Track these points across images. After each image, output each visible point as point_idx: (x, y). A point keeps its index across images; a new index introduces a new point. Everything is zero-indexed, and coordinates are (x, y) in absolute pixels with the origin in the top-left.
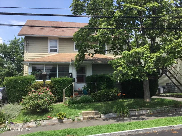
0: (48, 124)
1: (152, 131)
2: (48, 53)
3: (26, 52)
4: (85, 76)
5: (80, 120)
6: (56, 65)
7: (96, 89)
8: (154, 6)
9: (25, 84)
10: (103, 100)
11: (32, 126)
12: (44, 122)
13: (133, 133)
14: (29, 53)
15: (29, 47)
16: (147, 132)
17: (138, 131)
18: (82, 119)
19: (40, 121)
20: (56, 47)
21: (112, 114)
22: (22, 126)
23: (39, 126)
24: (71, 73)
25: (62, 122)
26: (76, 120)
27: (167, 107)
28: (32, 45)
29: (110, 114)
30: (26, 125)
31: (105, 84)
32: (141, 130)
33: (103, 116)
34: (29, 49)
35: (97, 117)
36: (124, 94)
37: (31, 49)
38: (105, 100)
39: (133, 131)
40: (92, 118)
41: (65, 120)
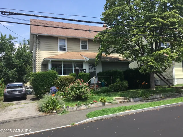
0: (95, 107)
1: (177, 105)
2: (58, 51)
3: (38, 50)
4: (96, 71)
5: (117, 103)
6: (72, 62)
7: (112, 82)
8: (174, 21)
9: (52, 78)
10: (118, 90)
11: (83, 108)
12: (91, 105)
13: (167, 106)
14: (40, 51)
15: (41, 45)
16: (175, 106)
17: (170, 105)
18: (118, 102)
19: (89, 105)
20: (65, 46)
21: (138, 98)
22: (77, 109)
23: (89, 108)
24: (85, 69)
25: (105, 105)
26: (114, 103)
27: (172, 93)
28: (44, 43)
29: (137, 98)
30: (79, 108)
31: (119, 78)
32: (172, 105)
33: (132, 100)
34: (40, 47)
35: (127, 101)
36: (147, 83)
37: (43, 47)
38: (120, 90)
39: (167, 105)
40: (124, 102)
41: (106, 103)
